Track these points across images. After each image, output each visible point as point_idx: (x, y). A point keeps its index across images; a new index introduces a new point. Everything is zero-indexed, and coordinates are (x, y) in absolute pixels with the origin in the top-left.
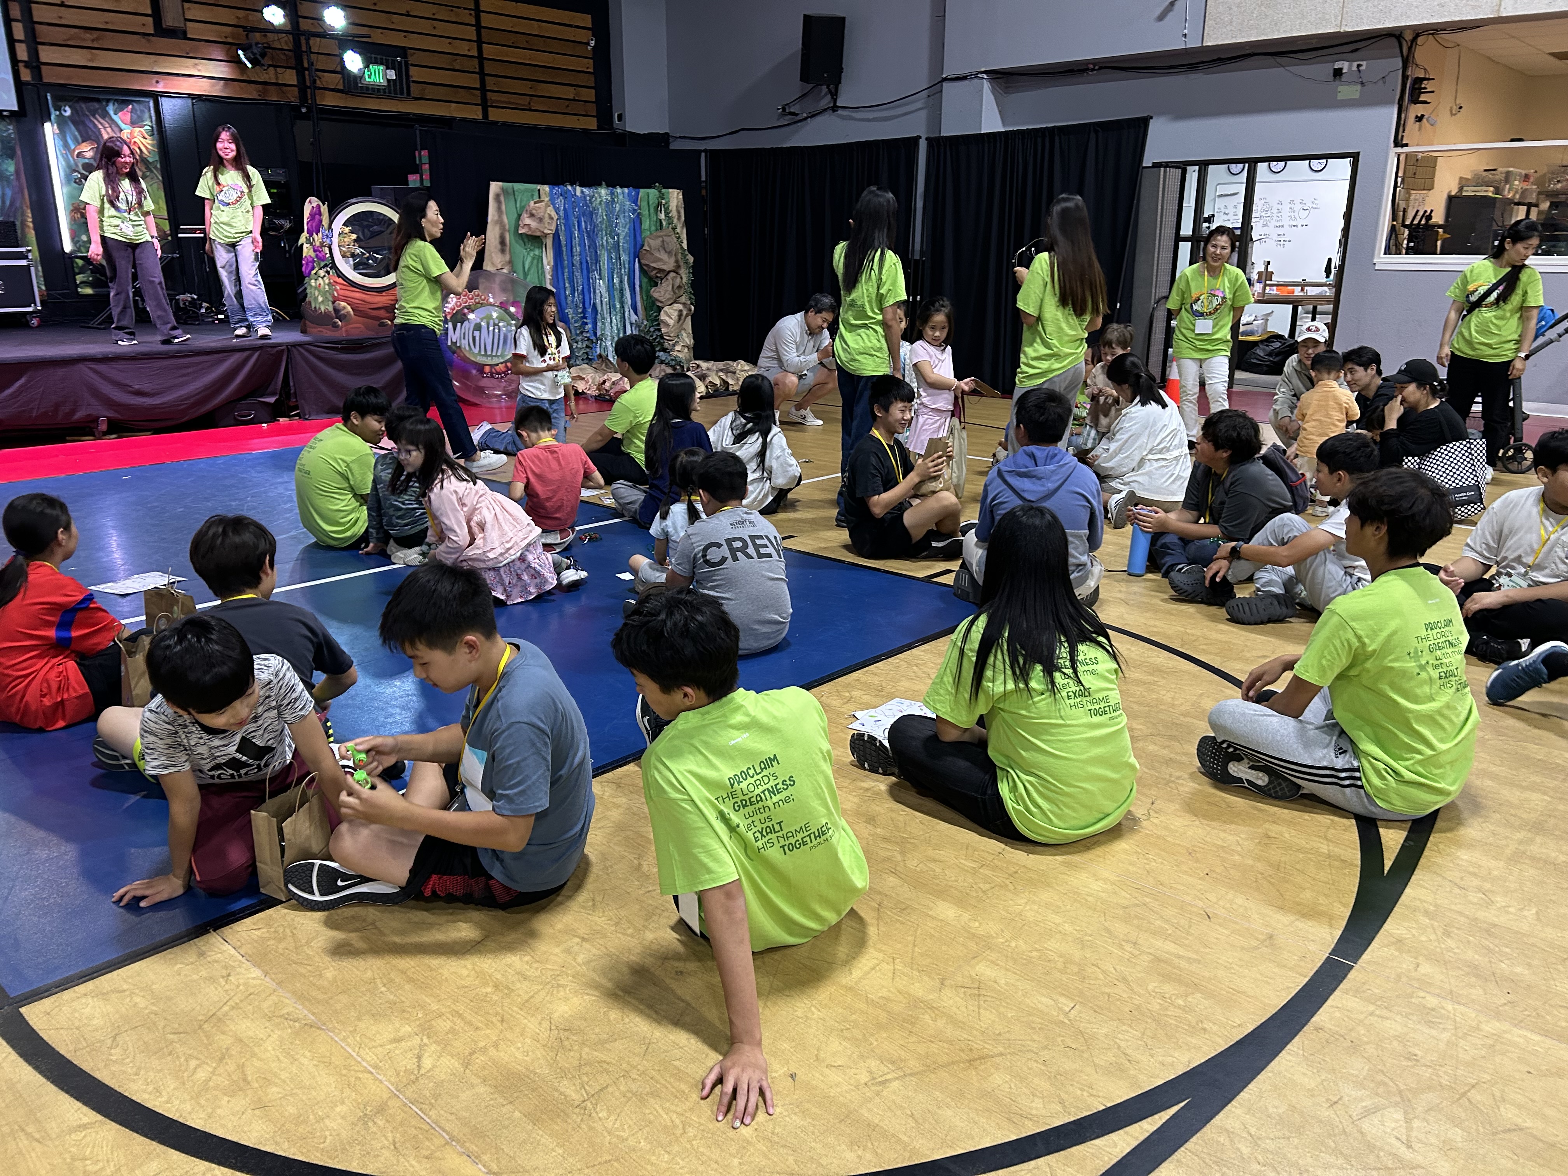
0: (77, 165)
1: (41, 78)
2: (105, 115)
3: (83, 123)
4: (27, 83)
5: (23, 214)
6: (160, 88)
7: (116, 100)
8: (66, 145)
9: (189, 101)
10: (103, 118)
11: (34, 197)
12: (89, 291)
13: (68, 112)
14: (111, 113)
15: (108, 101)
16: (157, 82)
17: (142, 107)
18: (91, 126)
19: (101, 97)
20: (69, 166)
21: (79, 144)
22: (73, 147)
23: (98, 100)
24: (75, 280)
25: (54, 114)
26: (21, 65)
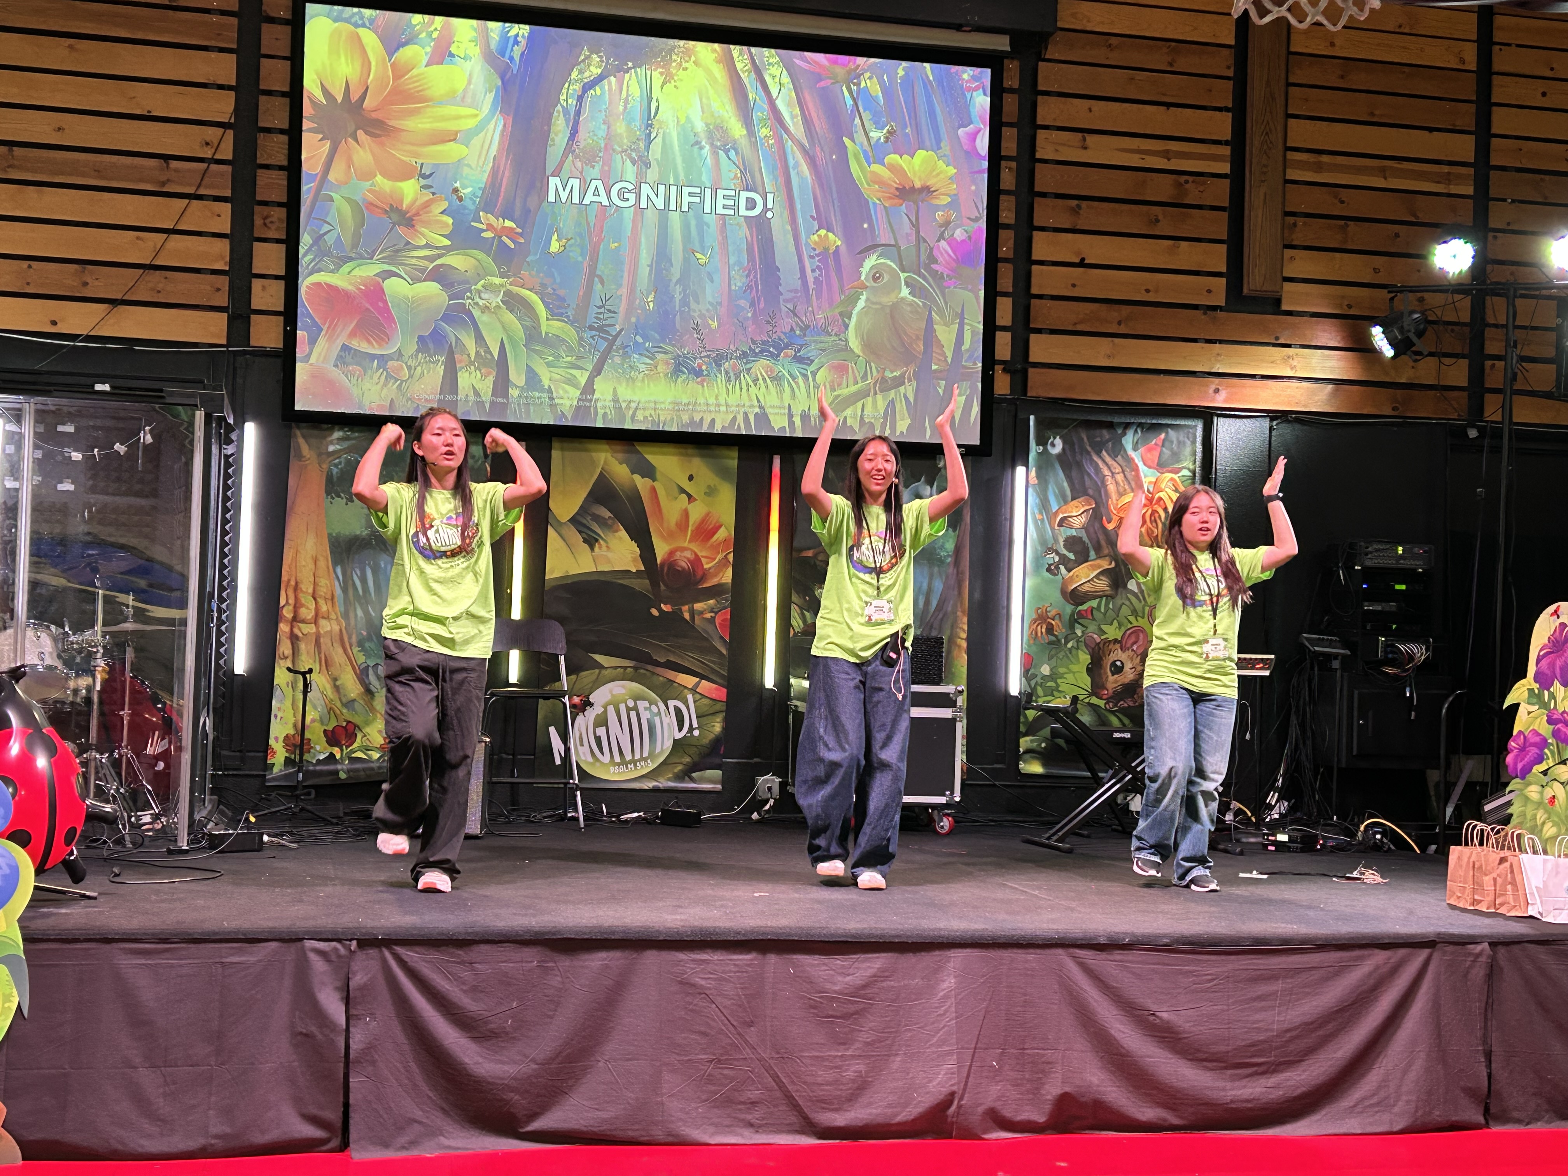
0: (1056, 540)
1: (1025, 391)
2: (1117, 450)
3: (1079, 465)
4: (1003, 400)
5: (954, 626)
6: (1219, 401)
7: (1140, 425)
8: (1044, 505)
9: (1266, 423)
10: (1114, 457)
11: (977, 595)
12: (1036, 768)
13: (1057, 446)
14: (1129, 447)
15: (1127, 426)
16: (1217, 391)
17: (1182, 436)
18: (1091, 471)
19: (1116, 420)
20: (1042, 540)
21: (1066, 502)
22: (1055, 507)
23: (1111, 426)
24: (1018, 746)
25: (1034, 449)
26: (998, 369)
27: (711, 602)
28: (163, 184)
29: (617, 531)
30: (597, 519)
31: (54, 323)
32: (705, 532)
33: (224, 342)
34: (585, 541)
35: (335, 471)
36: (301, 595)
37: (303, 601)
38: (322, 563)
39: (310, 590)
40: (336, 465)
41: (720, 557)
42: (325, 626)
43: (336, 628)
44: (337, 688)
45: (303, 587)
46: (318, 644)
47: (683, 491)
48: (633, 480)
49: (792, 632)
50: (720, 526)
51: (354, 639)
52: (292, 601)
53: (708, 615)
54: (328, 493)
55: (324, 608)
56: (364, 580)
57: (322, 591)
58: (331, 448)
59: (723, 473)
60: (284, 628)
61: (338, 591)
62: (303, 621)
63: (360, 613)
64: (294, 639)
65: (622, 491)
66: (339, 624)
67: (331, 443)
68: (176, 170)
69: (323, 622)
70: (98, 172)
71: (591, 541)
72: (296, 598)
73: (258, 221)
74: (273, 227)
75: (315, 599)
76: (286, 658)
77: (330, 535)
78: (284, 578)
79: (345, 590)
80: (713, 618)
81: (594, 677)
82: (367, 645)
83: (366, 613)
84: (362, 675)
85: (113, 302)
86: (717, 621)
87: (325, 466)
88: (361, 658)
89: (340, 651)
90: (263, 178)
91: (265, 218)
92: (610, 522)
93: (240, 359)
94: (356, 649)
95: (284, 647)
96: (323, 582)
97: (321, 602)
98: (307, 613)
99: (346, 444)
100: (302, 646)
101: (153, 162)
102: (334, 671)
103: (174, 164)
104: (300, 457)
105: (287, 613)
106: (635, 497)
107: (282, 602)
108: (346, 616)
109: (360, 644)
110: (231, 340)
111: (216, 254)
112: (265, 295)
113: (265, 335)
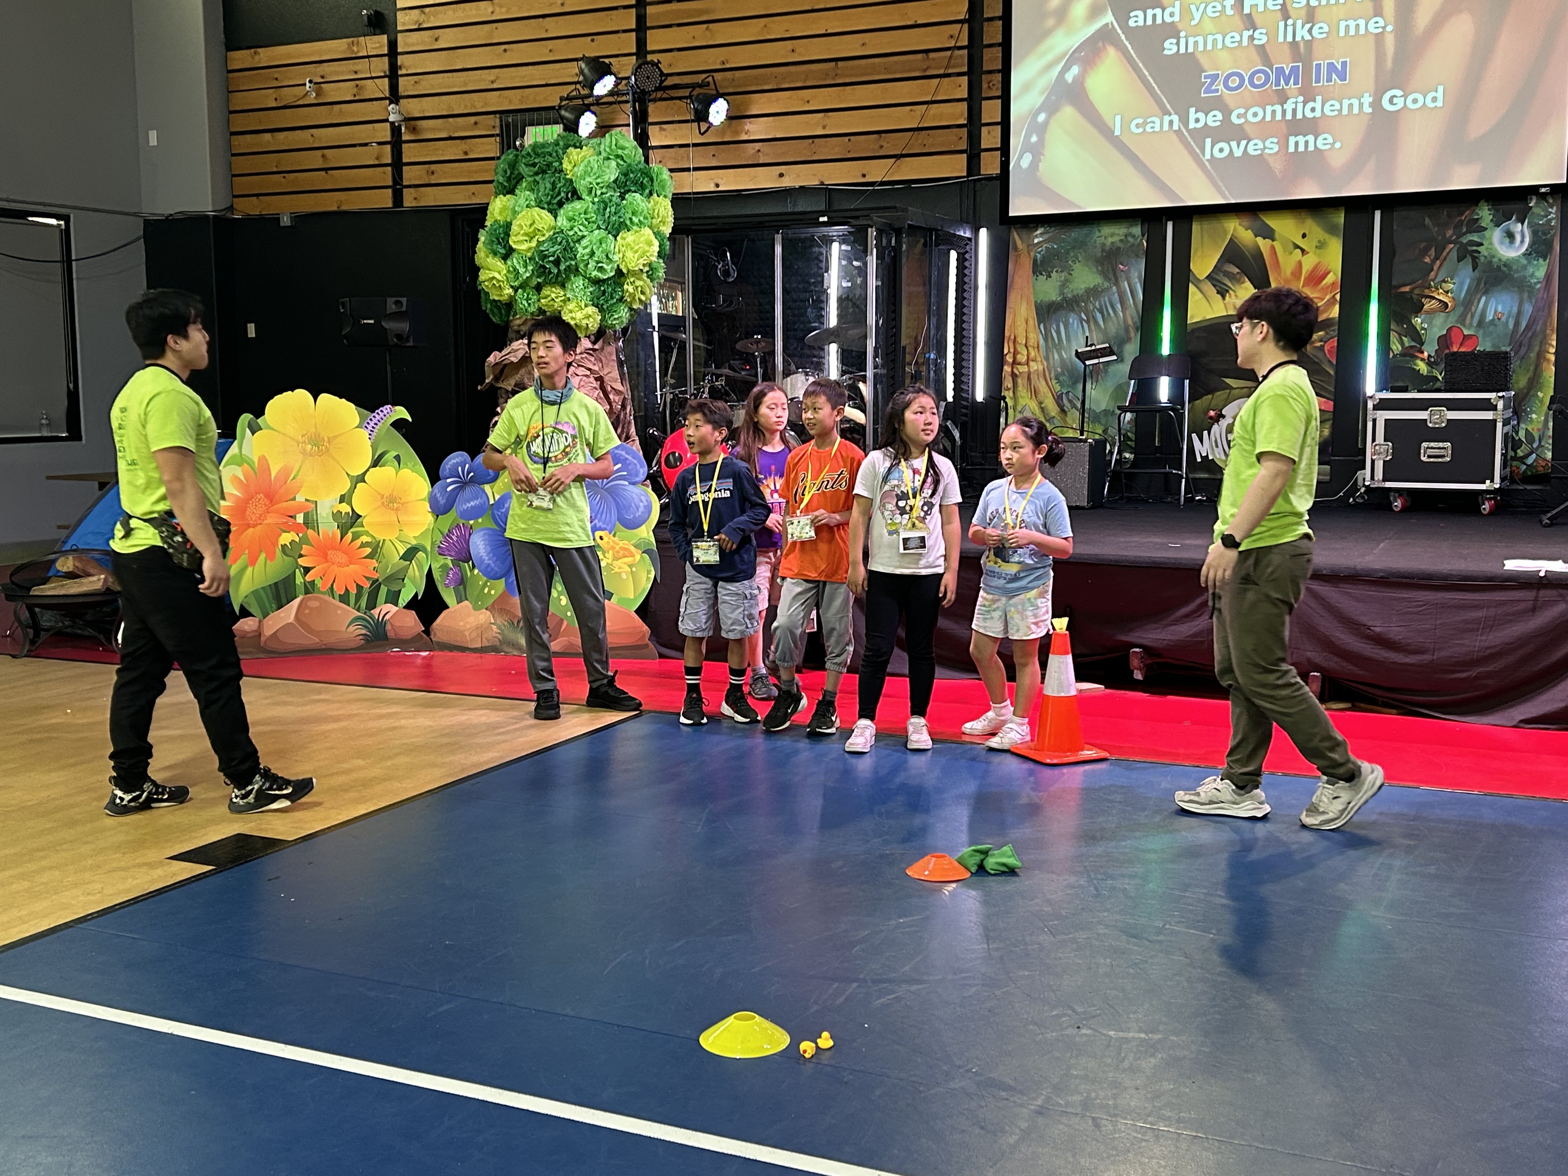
5: (1544, 342)
27: (1321, 333)
28: (925, 70)
29: (1243, 282)
30: (1228, 274)
31: (864, 176)
32: (1316, 277)
33: (965, 174)
34: (1218, 293)
35: (1039, 256)
36: (1018, 346)
37: (1019, 349)
38: (1031, 322)
39: (1024, 342)
40: (1039, 253)
41: (1328, 297)
42: (1034, 366)
43: (1041, 368)
44: (1043, 410)
45: (1019, 340)
46: (1029, 378)
47: (1297, 247)
48: (1256, 242)
49: (1391, 355)
50: (1329, 273)
51: (1053, 375)
52: (1012, 350)
53: (1318, 344)
54: (1034, 272)
55: (1033, 354)
56: (1058, 332)
57: (1032, 342)
58: (1036, 241)
59: (1332, 230)
60: (1007, 369)
61: (1042, 342)
62: (1019, 364)
63: (1056, 356)
64: (1014, 376)
65: (1248, 251)
66: (1043, 364)
67: (1036, 236)
68: (933, 59)
69: (1032, 364)
70: (887, 70)
71: (1223, 293)
72: (1015, 348)
73: (985, 86)
74: (994, 88)
75: (1027, 348)
76: (1008, 389)
77: (1036, 302)
78: (1007, 334)
79: (1046, 340)
80: (1323, 346)
81: (1225, 396)
82: (1061, 378)
83: (1060, 355)
84: (1058, 399)
85: (898, 157)
86: (1326, 348)
87: (1032, 254)
88: (1058, 388)
89: (1044, 383)
90: (987, 54)
91: (989, 83)
92: (1238, 276)
93: (978, 185)
94: (1054, 382)
95: (1008, 383)
96: (1032, 336)
97: (1031, 349)
98: (1023, 358)
99: (1046, 236)
100: (1019, 381)
101: (920, 56)
102: (1040, 398)
103: (932, 55)
104: (1016, 248)
105: (1009, 358)
106: (1258, 255)
107: (1006, 351)
108: (1047, 358)
109: (1057, 378)
110: (970, 172)
111: (959, 113)
112: (990, 138)
113: (990, 166)
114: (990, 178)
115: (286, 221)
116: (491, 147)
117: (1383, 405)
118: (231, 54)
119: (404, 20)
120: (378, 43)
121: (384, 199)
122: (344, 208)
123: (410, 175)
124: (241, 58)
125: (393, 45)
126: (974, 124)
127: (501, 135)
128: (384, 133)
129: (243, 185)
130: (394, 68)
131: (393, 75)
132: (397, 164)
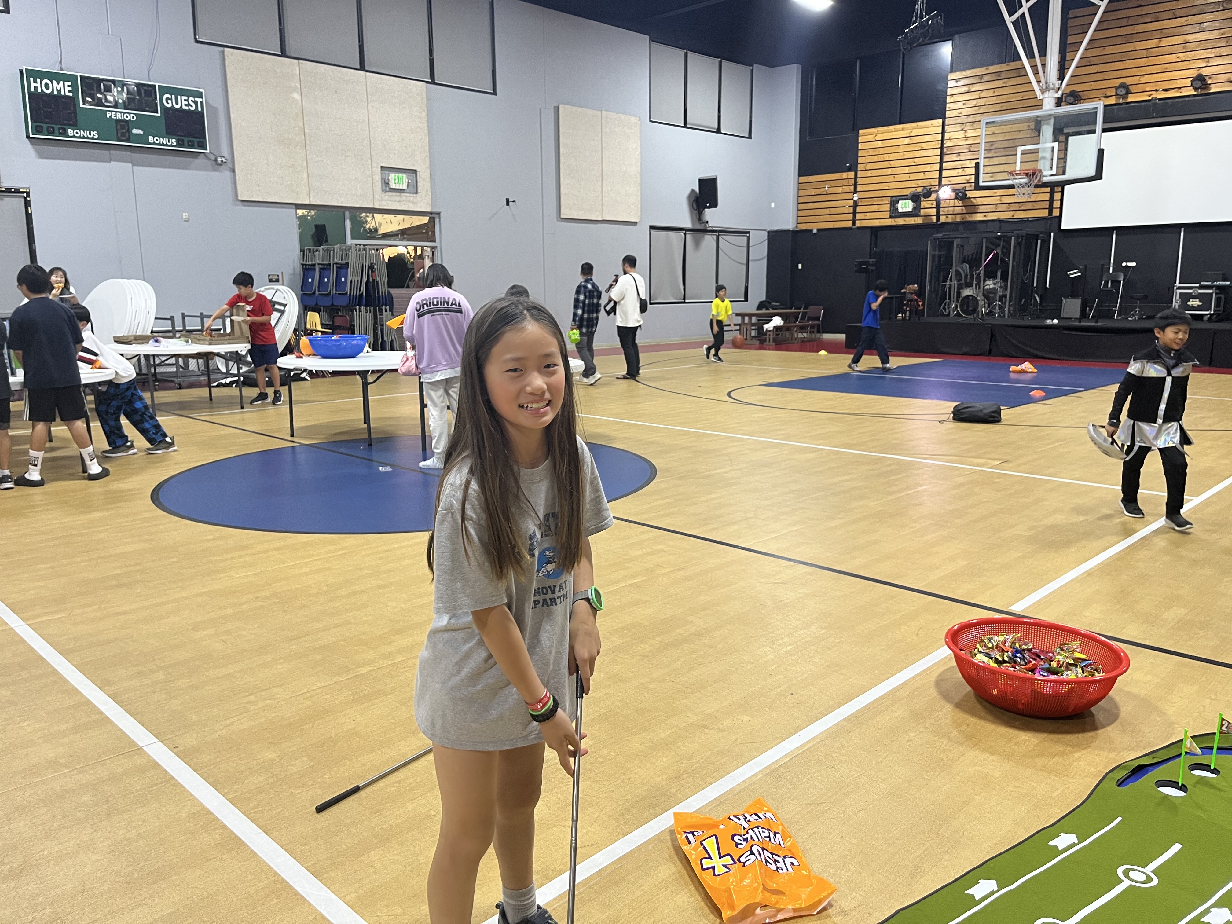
31: (1013, 216)
85: (1026, 210)
93: (1051, 219)
110: (1049, 215)
111: (1047, 197)
112: (1057, 204)
113: (1056, 213)
114: (1056, 217)
115: (815, 231)
116: (888, 207)
117: (1179, 288)
118: (800, 178)
119: (860, 167)
120: (852, 174)
121: (849, 224)
122: (836, 227)
123: (858, 216)
124: (803, 179)
125: (856, 175)
126: (1051, 200)
127: (891, 204)
128: (851, 203)
129: (801, 220)
130: (856, 182)
131: (855, 185)
132: (855, 213)
